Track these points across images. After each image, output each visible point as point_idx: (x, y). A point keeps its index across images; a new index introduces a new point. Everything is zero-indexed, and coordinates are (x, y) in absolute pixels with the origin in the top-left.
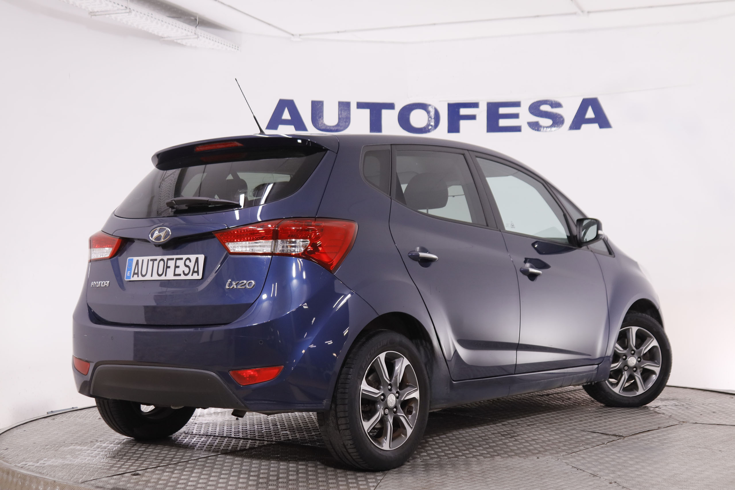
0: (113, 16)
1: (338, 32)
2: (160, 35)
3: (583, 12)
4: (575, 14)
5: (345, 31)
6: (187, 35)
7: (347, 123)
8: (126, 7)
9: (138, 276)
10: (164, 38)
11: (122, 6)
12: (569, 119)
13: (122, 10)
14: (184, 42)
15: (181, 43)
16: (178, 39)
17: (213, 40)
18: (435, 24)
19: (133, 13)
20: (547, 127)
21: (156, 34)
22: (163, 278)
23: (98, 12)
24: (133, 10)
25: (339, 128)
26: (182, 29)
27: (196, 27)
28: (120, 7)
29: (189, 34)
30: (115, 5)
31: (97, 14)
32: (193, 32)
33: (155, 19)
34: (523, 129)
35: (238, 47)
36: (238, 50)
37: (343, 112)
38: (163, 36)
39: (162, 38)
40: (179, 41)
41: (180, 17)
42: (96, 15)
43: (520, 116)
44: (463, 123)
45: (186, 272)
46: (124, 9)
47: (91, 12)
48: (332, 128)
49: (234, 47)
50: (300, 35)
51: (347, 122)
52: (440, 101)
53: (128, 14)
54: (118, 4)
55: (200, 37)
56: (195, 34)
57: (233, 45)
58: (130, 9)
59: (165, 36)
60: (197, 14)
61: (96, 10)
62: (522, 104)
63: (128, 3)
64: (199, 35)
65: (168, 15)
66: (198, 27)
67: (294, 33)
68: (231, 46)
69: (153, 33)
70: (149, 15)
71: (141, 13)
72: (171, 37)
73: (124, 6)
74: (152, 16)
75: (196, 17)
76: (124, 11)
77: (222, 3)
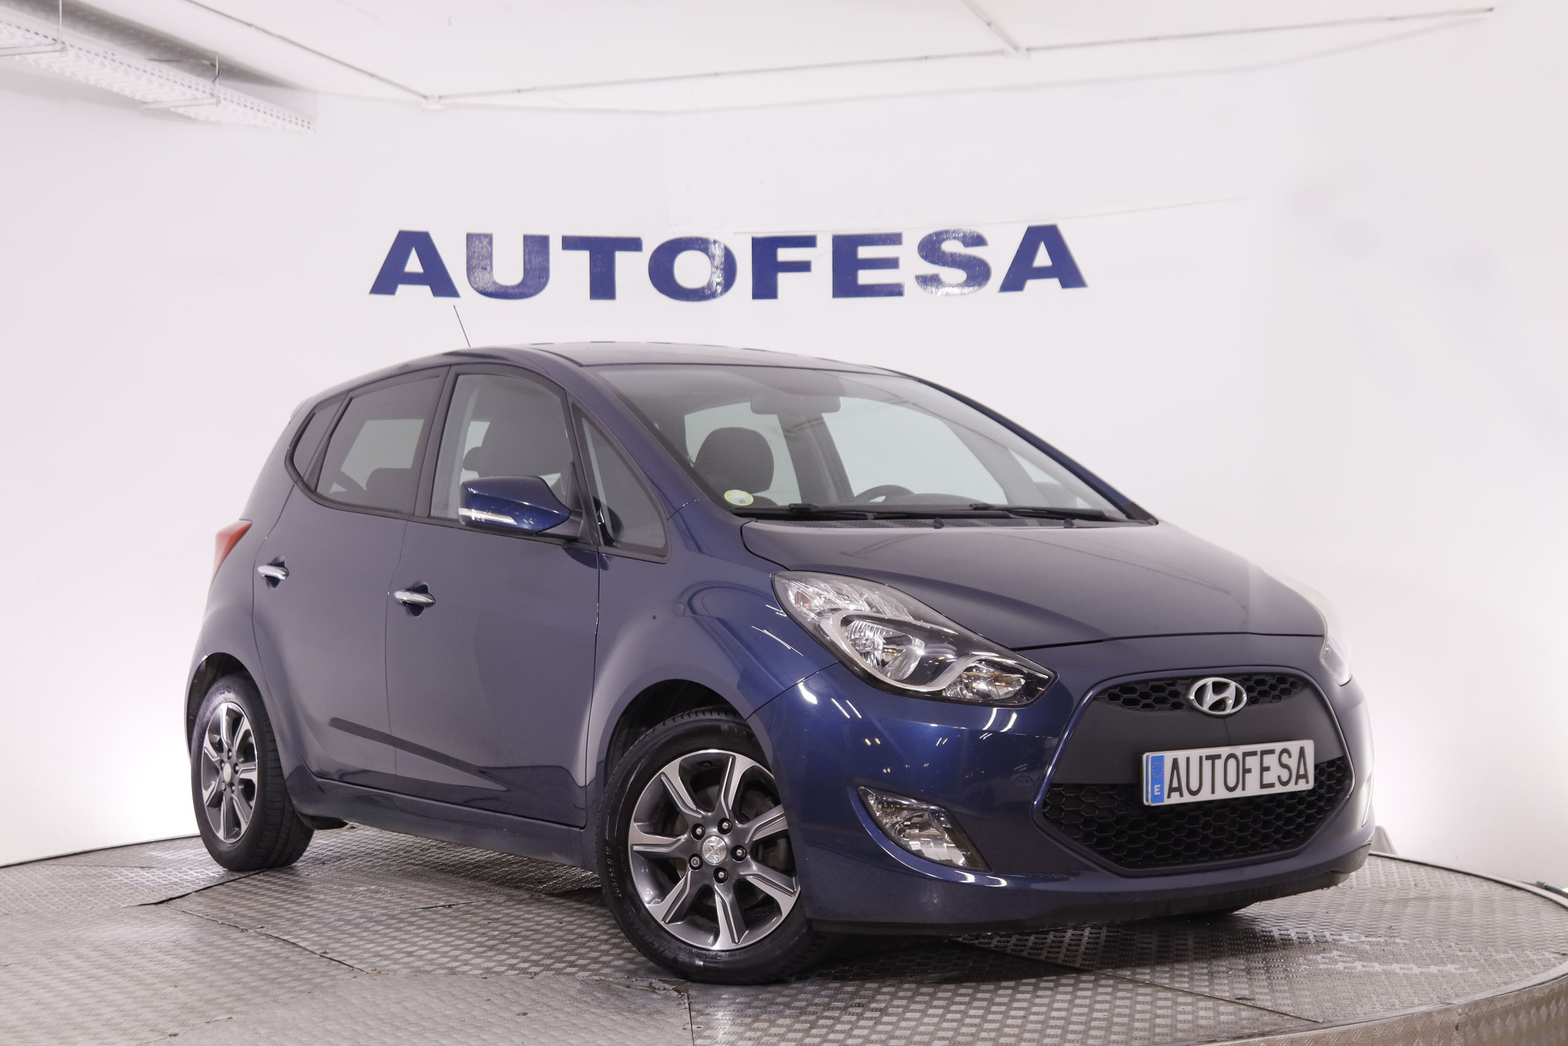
0: (31, 58)
1: (519, 91)
2: (138, 97)
3: (1016, 48)
5: (534, 89)
6: (196, 99)
7: (541, 280)
8: (54, 40)
10: (148, 103)
11: (46, 36)
12: (1000, 269)
13: (46, 45)
14: (192, 112)
15: (186, 114)
16: (179, 107)
17: (252, 108)
18: (717, 74)
19: (72, 52)
20: (953, 286)
21: (130, 96)
24: (71, 46)
25: (526, 290)
26: (183, 84)
27: (213, 82)
28: (40, 39)
29: (198, 95)
30: (28, 35)
32: (208, 90)
33: (122, 63)
34: (907, 290)
35: (309, 123)
36: (309, 128)
37: (533, 257)
38: (145, 101)
39: (144, 103)
40: (181, 111)
41: (179, 61)
44: (784, 280)
46: (50, 45)
48: (510, 291)
49: (300, 122)
50: (440, 97)
51: (543, 278)
52: (736, 233)
53: (58, 53)
54: (37, 34)
55: (223, 102)
56: (212, 95)
57: (297, 119)
58: (63, 43)
59: (149, 99)
60: (216, 53)
63: (58, 30)
64: (222, 98)
65: (154, 55)
66: (217, 80)
67: (426, 93)
68: (294, 120)
69: (122, 93)
70: (105, 55)
71: (88, 52)
72: (161, 102)
73: (50, 38)
74: (113, 57)
75: (215, 60)
76: (49, 48)
77: (264, 31)
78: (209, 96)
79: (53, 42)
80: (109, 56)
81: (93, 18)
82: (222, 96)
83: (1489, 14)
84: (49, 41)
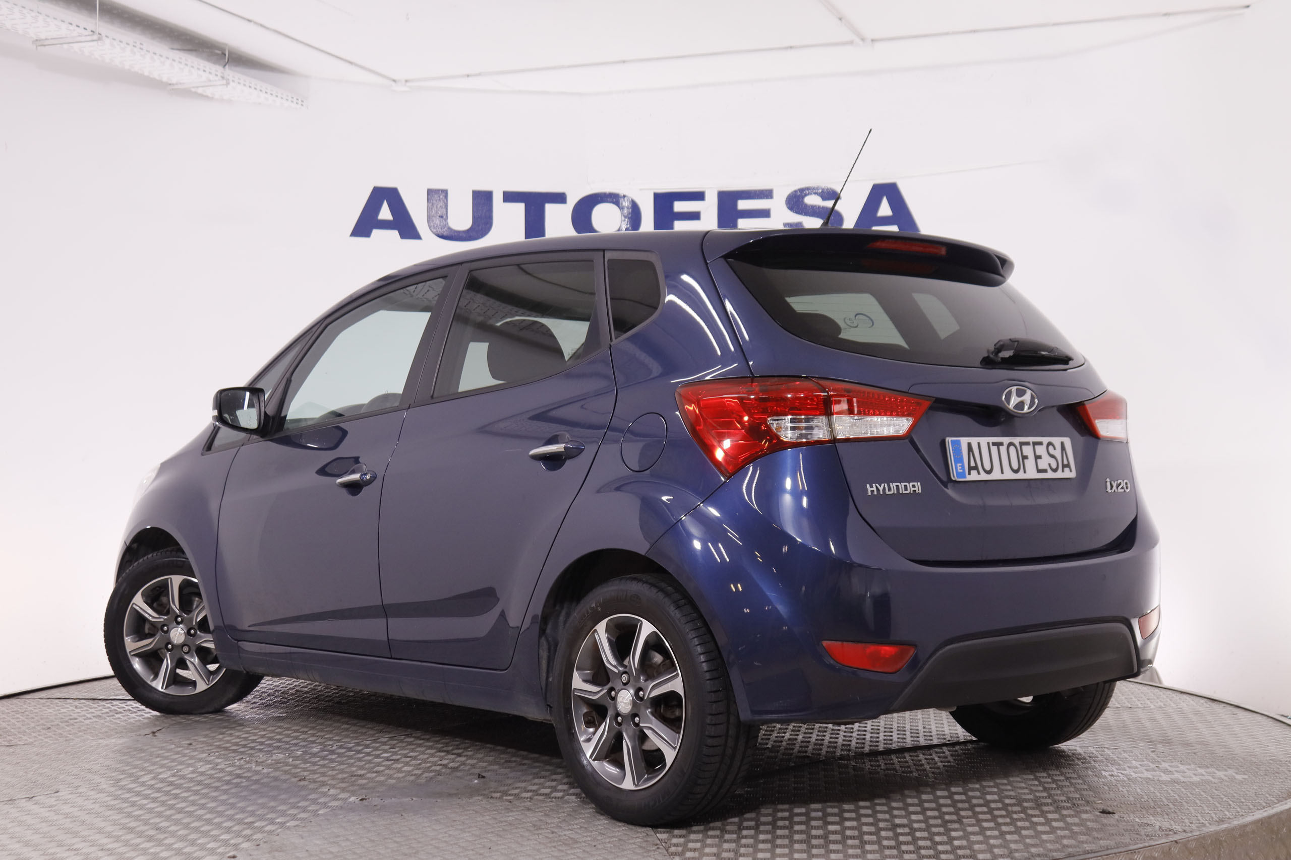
0: (76, 47)
1: (468, 76)
2: (165, 80)
3: (863, 40)
4: (852, 43)
5: (480, 74)
6: (210, 81)
7: (487, 226)
8: (92, 31)
9: (979, 473)
10: (173, 84)
11: (85, 29)
12: (851, 218)
13: (86, 36)
14: (208, 92)
16: (197, 87)
17: (256, 89)
19: (107, 41)
21: (157, 78)
22: (1021, 476)
23: (46, 39)
24: (107, 37)
25: (474, 234)
26: (199, 69)
27: (225, 66)
28: (81, 31)
29: (212, 77)
30: (71, 27)
31: (47, 42)
32: (219, 74)
33: (149, 51)
35: (302, 101)
36: (302, 105)
37: (481, 208)
38: (170, 82)
39: (170, 84)
40: (200, 91)
41: (195, 50)
42: (45, 45)
43: (772, 213)
44: (679, 226)
45: (1054, 466)
46: (89, 35)
47: (37, 40)
48: (459, 234)
49: (295, 100)
50: (406, 81)
51: (488, 223)
52: (641, 190)
53: (96, 42)
54: (78, 26)
55: (231, 83)
56: (223, 78)
57: (292, 98)
58: (99, 34)
59: (174, 81)
60: (226, 45)
61: (43, 36)
62: (775, 194)
63: (96, 24)
64: (231, 80)
65: (177, 46)
66: (227, 66)
67: (395, 78)
68: (290, 99)
69: (151, 76)
70: (135, 44)
71: (121, 42)
72: (184, 83)
73: (89, 30)
74: (141, 46)
75: (225, 50)
76: (89, 38)
77: (262, 26)
78: (220, 78)
79: (91, 33)
80: (138, 45)
81: (125, 15)
82: (231, 78)
83: (1246, 10)
84: (90, 33)
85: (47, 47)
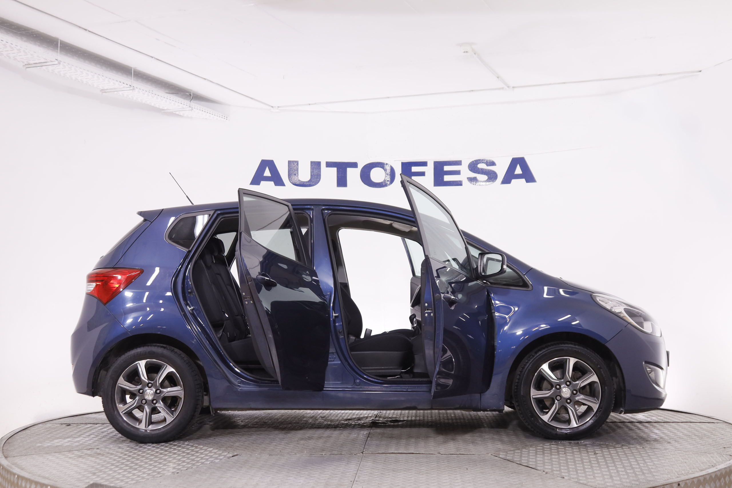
0: (121, 93)
1: (309, 104)
2: (161, 108)
3: (508, 87)
4: (503, 88)
5: (315, 104)
6: (183, 108)
8: (130, 85)
10: (165, 110)
11: (127, 84)
12: (501, 175)
14: (181, 113)
15: (179, 114)
16: (177, 111)
17: (205, 112)
18: (388, 98)
19: (137, 90)
21: (158, 107)
23: (107, 89)
24: (137, 88)
26: (178, 102)
27: (191, 101)
28: (125, 85)
29: (184, 106)
30: (120, 84)
31: (107, 91)
32: (188, 105)
33: (155, 95)
35: (227, 117)
36: (227, 119)
39: (163, 110)
40: (177, 113)
41: (177, 93)
44: (414, 179)
46: (128, 87)
47: (102, 90)
49: (223, 117)
50: (278, 107)
52: (395, 161)
53: (132, 91)
54: (123, 83)
55: (194, 109)
56: (189, 106)
58: (133, 87)
59: (165, 108)
60: (191, 90)
61: (106, 88)
63: (132, 82)
64: (193, 108)
65: (167, 91)
67: (273, 106)
68: (221, 116)
69: (155, 106)
70: (149, 91)
71: (143, 90)
72: (170, 109)
73: (129, 85)
74: (152, 92)
75: (191, 93)
76: (128, 89)
77: (210, 81)
78: (189, 107)
80: (151, 91)
81: (145, 77)
82: (193, 107)
83: (699, 73)
84: (128, 86)
85: (107, 93)
